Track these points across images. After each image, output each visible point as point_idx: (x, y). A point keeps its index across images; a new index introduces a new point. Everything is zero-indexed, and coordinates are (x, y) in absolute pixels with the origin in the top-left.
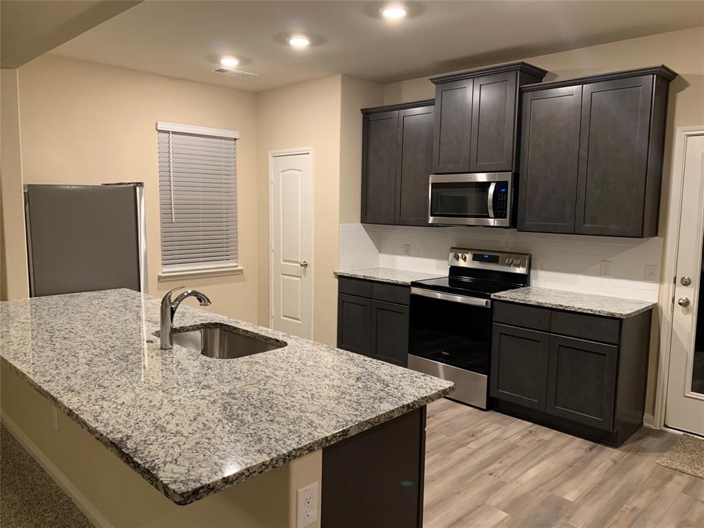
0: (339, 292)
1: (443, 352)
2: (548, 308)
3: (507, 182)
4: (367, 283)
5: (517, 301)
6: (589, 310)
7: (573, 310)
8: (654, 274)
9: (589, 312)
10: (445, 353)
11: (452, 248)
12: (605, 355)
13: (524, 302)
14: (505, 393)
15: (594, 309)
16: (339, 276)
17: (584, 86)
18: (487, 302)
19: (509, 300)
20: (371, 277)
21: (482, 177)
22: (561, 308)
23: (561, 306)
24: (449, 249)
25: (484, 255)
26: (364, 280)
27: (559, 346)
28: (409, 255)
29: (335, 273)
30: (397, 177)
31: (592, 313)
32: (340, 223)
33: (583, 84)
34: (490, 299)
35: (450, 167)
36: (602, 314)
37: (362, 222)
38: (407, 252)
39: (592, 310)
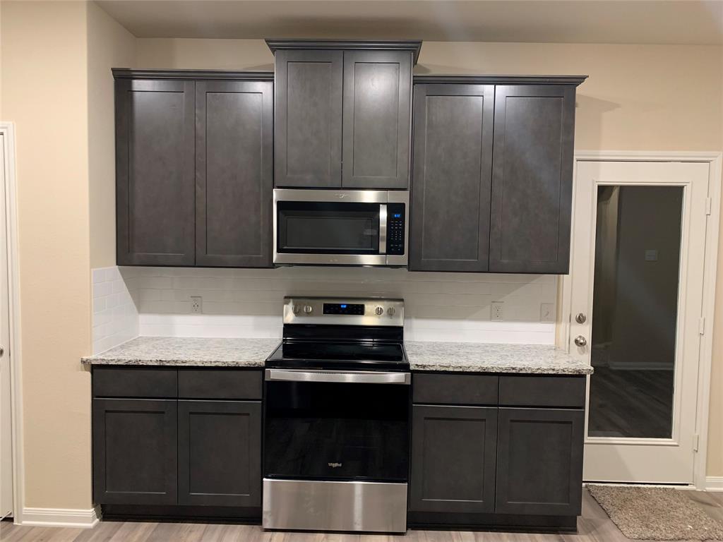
0: (94, 395)
1: (330, 464)
2: (496, 374)
3: (404, 204)
4: (166, 373)
5: (451, 369)
6: (551, 369)
7: (529, 372)
8: (549, 313)
9: (551, 372)
10: (336, 465)
11: (286, 297)
12: (571, 423)
13: (461, 370)
14: (437, 502)
15: (557, 368)
16: (93, 365)
17: (497, 86)
18: (406, 376)
19: (439, 369)
20: (176, 361)
21: (369, 197)
22: (514, 371)
23: (513, 369)
24: (282, 300)
25: (341, 305)
26: (161, 368)
27: (512, 421)
28: (202, 313)
29: (83, 362)
30: (198, 188)
31: (554, 372)
32: (92, 267)
33: (495, 84)
34: (409, 371)
35: (309, 179)
36: (567, 373)
37: (117, 264)
38: (197, 307)
39: (554, 370)
